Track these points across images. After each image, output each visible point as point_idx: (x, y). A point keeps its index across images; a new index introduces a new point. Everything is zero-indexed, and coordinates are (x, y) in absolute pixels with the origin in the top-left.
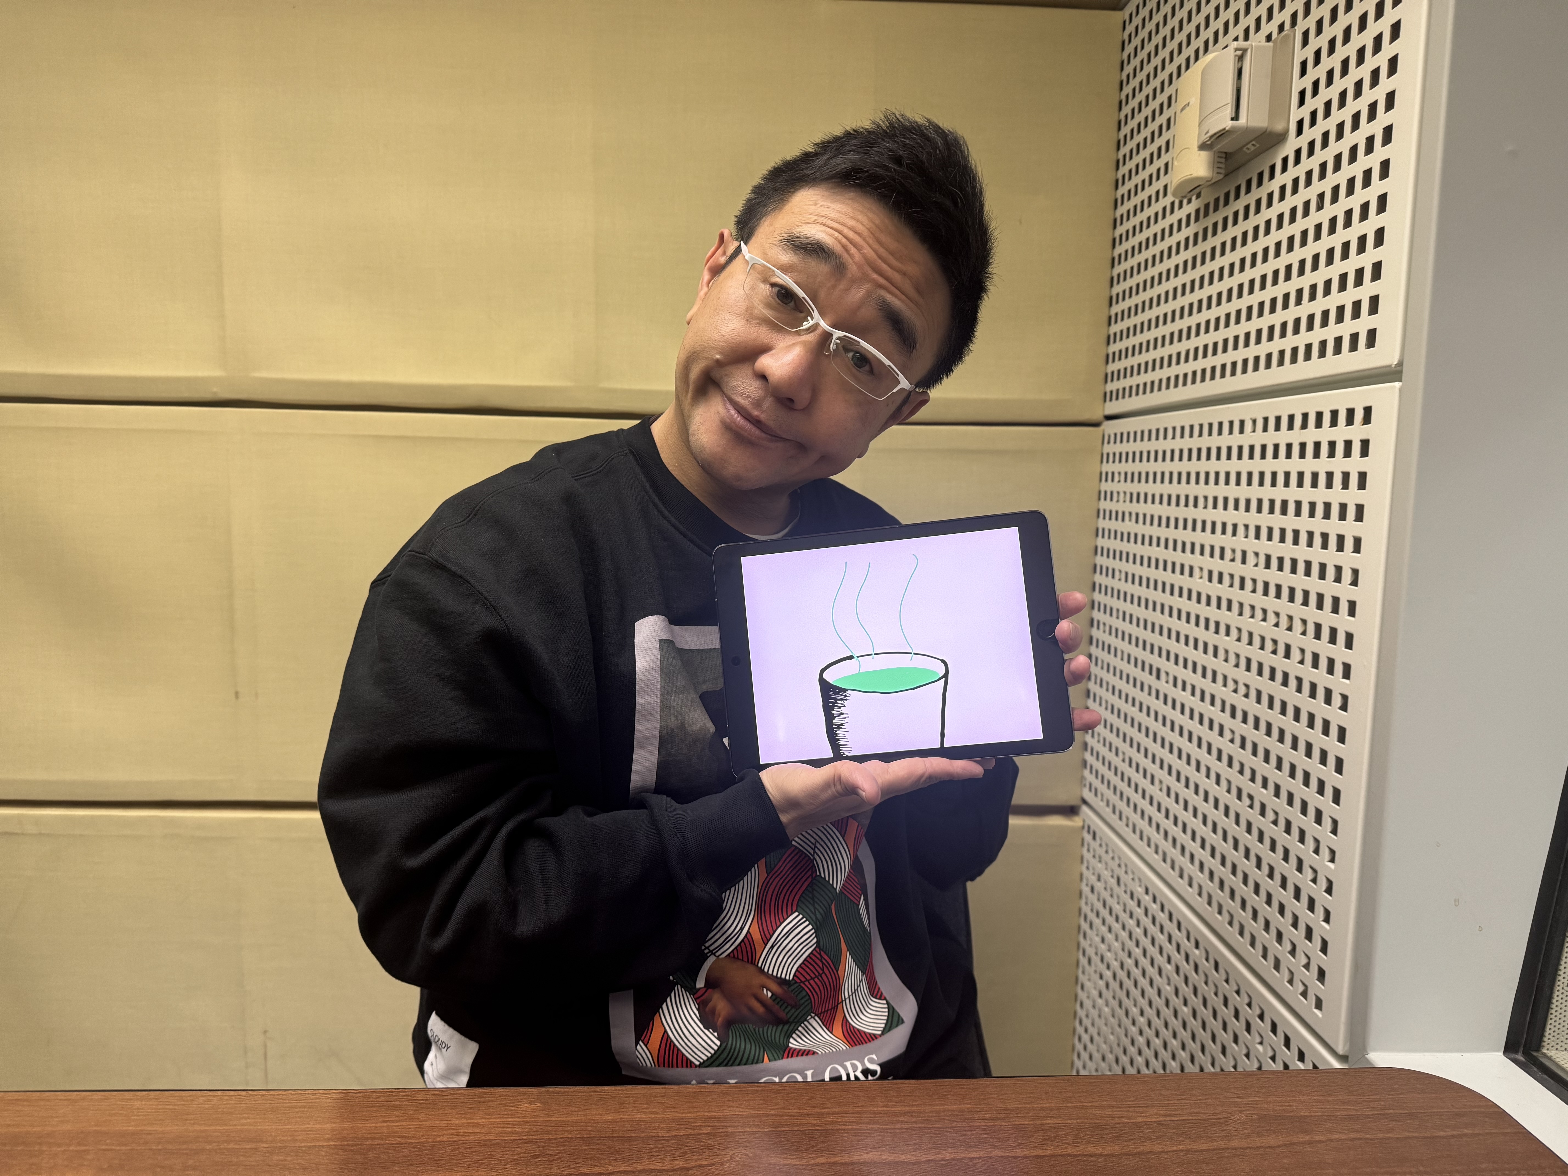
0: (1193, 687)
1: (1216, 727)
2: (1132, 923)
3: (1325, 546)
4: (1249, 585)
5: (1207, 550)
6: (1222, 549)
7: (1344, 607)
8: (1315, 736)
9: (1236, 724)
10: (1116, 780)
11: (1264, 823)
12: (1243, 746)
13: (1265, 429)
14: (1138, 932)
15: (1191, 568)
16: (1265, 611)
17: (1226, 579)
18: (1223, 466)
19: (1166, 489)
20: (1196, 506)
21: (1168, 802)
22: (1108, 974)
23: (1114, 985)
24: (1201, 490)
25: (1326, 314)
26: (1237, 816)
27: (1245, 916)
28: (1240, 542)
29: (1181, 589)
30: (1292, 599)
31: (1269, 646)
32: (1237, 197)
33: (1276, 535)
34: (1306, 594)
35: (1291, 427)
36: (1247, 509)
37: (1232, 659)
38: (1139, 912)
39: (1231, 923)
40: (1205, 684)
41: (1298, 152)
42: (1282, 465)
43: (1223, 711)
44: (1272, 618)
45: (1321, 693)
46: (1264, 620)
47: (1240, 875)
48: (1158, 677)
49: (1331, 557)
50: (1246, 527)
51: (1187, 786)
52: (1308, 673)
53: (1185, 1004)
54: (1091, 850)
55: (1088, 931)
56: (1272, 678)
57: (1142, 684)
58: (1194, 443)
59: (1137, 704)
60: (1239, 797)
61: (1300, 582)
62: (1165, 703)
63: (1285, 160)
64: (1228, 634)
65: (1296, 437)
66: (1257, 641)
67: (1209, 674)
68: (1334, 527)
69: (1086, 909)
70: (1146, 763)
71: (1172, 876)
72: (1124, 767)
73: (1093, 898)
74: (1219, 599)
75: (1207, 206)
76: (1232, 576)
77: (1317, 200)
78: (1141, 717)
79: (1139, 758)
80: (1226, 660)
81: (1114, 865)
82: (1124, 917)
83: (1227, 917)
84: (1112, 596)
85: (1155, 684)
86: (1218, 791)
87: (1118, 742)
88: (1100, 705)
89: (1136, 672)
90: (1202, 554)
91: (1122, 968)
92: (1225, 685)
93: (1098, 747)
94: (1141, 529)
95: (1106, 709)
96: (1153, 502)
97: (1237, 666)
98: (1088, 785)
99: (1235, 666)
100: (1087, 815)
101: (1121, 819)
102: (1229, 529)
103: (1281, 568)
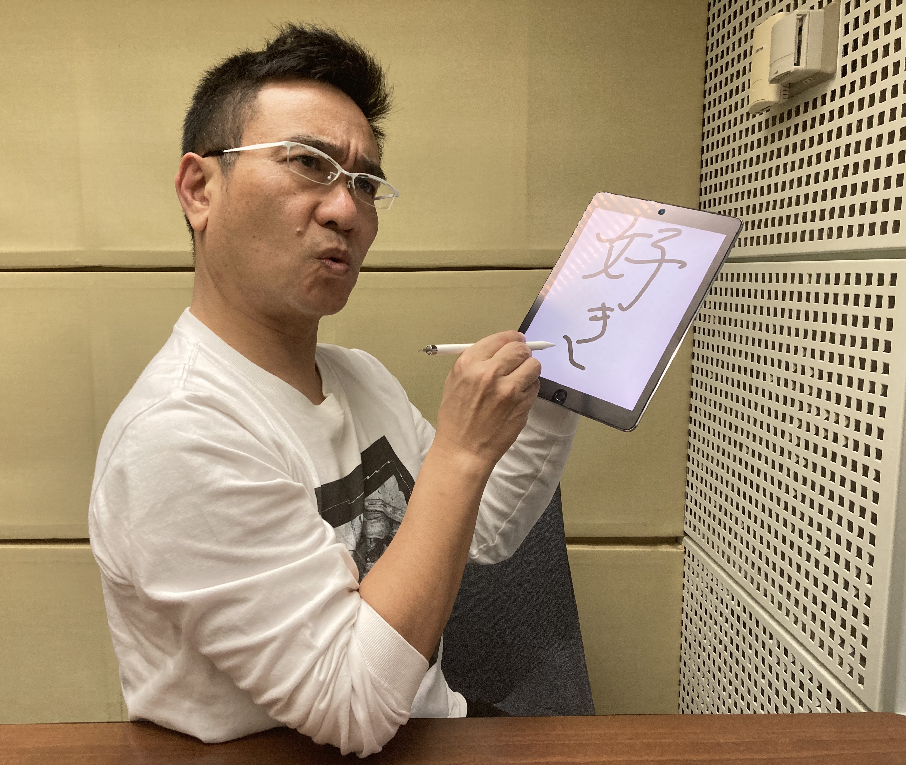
0: (767, 458)
1: (783, 487)
2: (722, 620)
3: (862, 367)
4: (807, 390)
5: (776, 363)
6: (787, 363)
7: (876, 410)
8: (857, 497)
9: (798, 485)
10: (710, 520)
11: (820, 555)
12: (803, 501)
13: (818, 282)
14: (727, 626)
15: (765, 375)
16: (818, 409)
17: (790, 384)
18: (787, 304)
19: (745, 316)
20: (767, 331)
21: (749, 538)
22: (704, 655)
23: (709, 662)
24: (771, 320)
25: (863, 206)
26: (800, 549)
27: (807, 619)
28: (800, 359)
29: (757, 389)
30: (838, 402)
31: (822, 432)
32: (797, 114)
33: (827, 356)
34: (849, 399)
35: (837, 282)
36: (805, 337)
37: (795, 441)
38: (727, 613)
39: (796, 623)
40: (776, 456)
41: (843, 88)
42: (830, 308)
43: (788, 475)
44: (824, 414)
45: (860, 468)
46: (818, 414)
47: (802, 589)
48: (741, 450)
49: (867, 375)
50: (805, 349)
51: (762, 527)
52: (851, 454)
53: (763, 678)
54: (691, 568)
55: (689, 624)
56: (824, 455)
57: (729, 454)
58: (766, 286)
59: (725, 467)
60: (801, 536)
61: (844, 390)
62: (746, 468)
63: (834, 92)
64: (792, 422)
65: (841, 289)
66: (813, 429)
67: (778, 450)
68: (869, 354)
69: (687, 609)
70: (732, 509)
71: (752, 589)
72: (715, 511)
73: (692, 602)
74: (785, 398)
75: (774, 118)
76: (794, 383)
77: (857, 125)
78: (728, 477)
79: (726, 505)
80: (791, 441)
81: (708, 579)
83: (793, 619)
84: (706, 390)
85: (739, 454)
86: (787, 532)
87: (711, 493)
88: (698, 467)
89: (724, 445)
90: (772, 365)
91: (715, 651)
92: (790, 458)
93: (696, 496)
94: (726, 343)
95: (702, 470)
96: (736, 325)
97: (798, 445)
98: (688, 523)
99: (797, 445)
100: (687, 542)
101: (713, 548)
102: (792, 349)
103: (830, 380)
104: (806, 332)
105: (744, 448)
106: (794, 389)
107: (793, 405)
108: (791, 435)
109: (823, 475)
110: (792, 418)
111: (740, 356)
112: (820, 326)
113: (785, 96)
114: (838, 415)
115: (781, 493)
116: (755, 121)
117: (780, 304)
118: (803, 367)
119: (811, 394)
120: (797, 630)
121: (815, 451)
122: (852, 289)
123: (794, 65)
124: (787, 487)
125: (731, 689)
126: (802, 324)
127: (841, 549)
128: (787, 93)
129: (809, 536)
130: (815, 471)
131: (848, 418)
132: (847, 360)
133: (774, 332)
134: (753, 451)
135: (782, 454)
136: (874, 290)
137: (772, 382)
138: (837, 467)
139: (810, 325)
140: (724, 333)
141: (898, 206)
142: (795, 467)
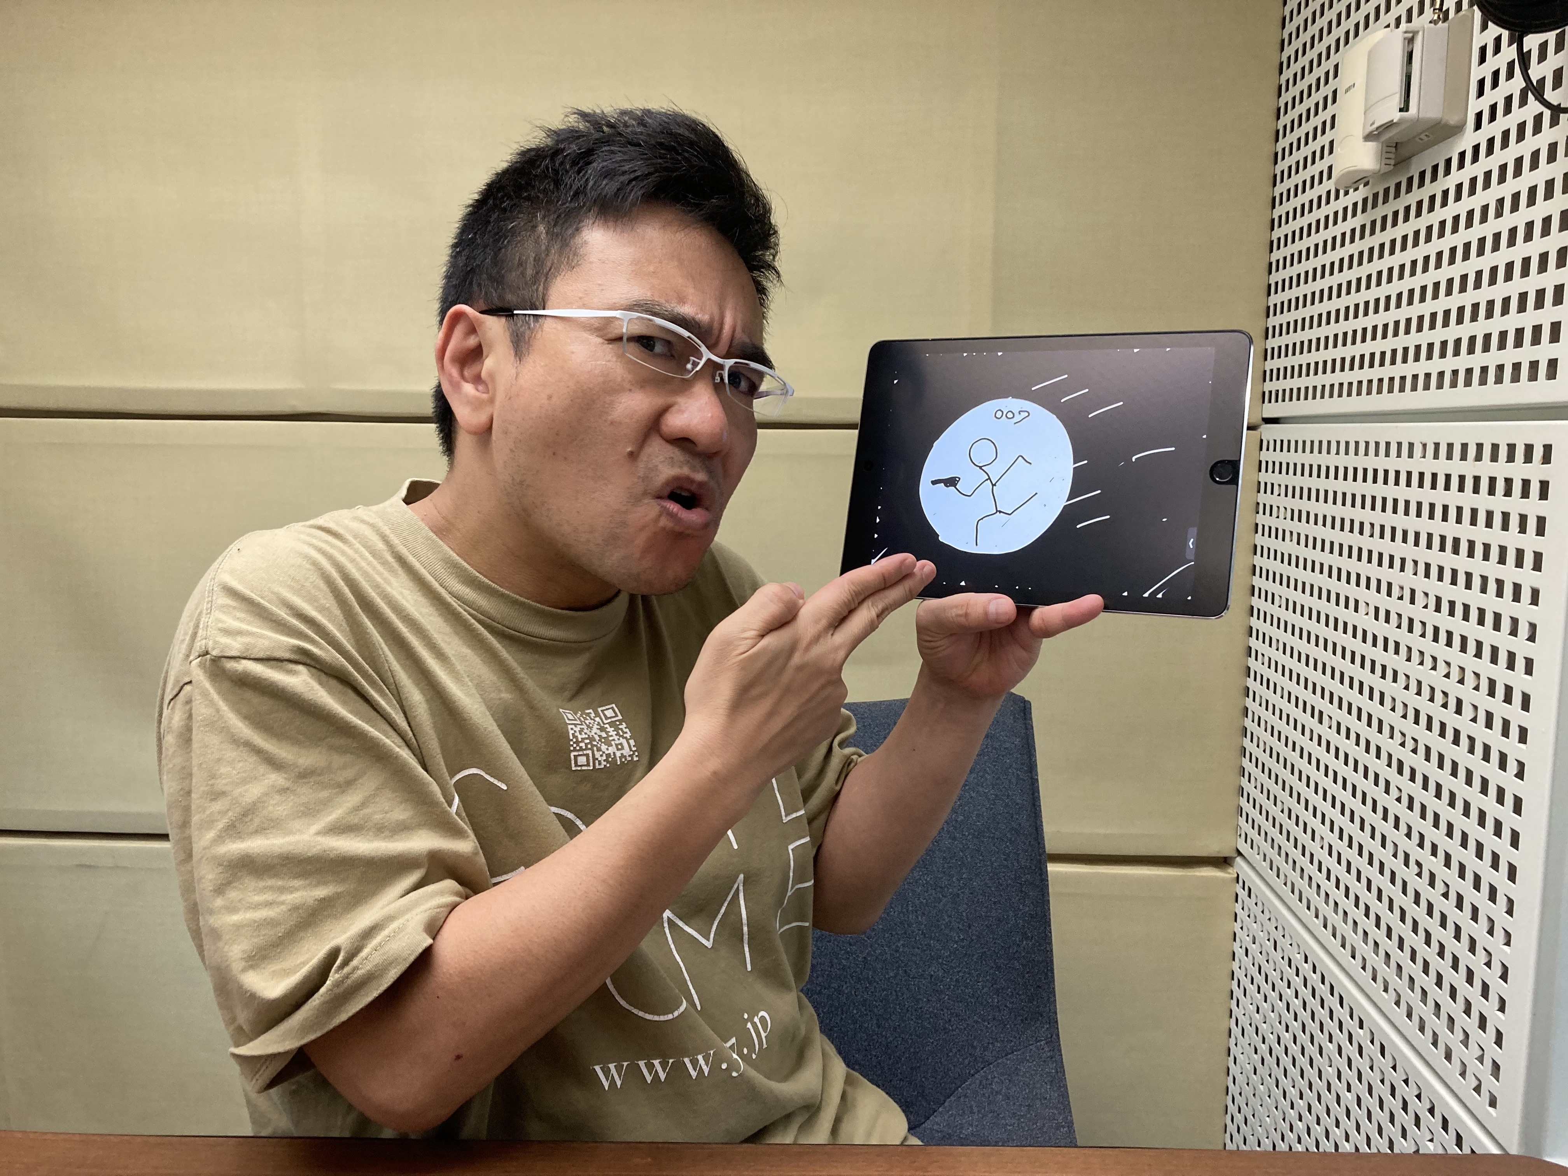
0: (1358, 736)
1: (1382, 783)
2: (1289, 993)
3: (1500, 594)
4: (1418, 628)
5: (1374, 584)
6: (1390, 585)
7: (1520, 664)
8: (1489, 804)
9: (1404, 782)
10: (1274, 833)
11: (1435, 895)
12: (1410, 807)
13: (1436, 456)
14: (1296, 1004)
15: (1357, 602)
16: (1435, 659)
17: (1394, 619)
18: (1391, 491)
19: (1329, 509)
20: (1361, 533)
21: (1330, 862)
22: (1264, 1048)
23: (1270, 1061)
24: (1366, 515)
25: (1503, 335)
26: (1405, 884)
27: (1413, 997)
28: (1407, 579)
29: (1345, 624)
30: (1463, 649)
31: (1439, 698)
32: (1409, 189)
33: (1447, 575)
34: (1479, 645)
35: (1464, 457)
36: (1417, 544)
37: (1400, 709)
38: (1297, 981)
39: (1397, 1003)
40: (1371, 734)
41: (1476, 148)
42: (1453, 498)
43: (1389, 765)
44: (1442, 668)
45: (1495, 757)
46: (1434, 668)
47: (1407, 950)
48: (1321, 722)
49: (1506, 606)
50: (1416, 562)
51: (1350, 846)
52: (1482, 734)
53: (1349, 1089)
54: (1246, 908)
55: (1242, 998)
56: (1442, 734)
57: (1303, 727)
58: (1360, 462)
59: (1297, 749)
60: (1407, 864)
61: (1472, 630)
62: (1327, 751)
63: (1462, 155)
64: (1395, 680)
65: (1470, 468)
66: (1426, 691)
67: (1375, 723)
68: (1509, 573)
69: (1239, 974)
70: (1306, 816)
71: (1334, 944)
72: (1282, 818)
73: (1247, 962)
74: (1386, 640)
75: (1376, 196)
76: (1400, 616)
77: (1496, 206)
78: (1301, 764)
79: (1298, 809)
80: (1393, 709)
81: (1271, 926)
82: (1281, 986)
83: (1392, 996)
84: (1272, 625)
85: (1318, 729)
86: (1383, 855)
87: (1276, 790)
88: (1258, 746)
89: (1297, 713)
90: (1368, 587)
91: (1279, 1043)
92: (1392, 737)
93: (1255, 793)
94: (1302, 552)
95: (1264, 751)
96: (1316, 523)
97: (1404, 716)
98: (1243, 836)
99: (1402, 717)
100: (1242, 868)
101: (1278, 876)
102: (1397, 563)
103: (1452, 613)
104: (1417, 535)
105: (1325, 718)
106: (1399, 627)
107: (1397, 652)
108: (1394, 699)
109: (1441, 766)
110: (1395, 673)
111: (1321, 572)
112: (1437, 527)
113: (1388, 162)
114: (1462, 669)
115: (1377, 793)
116: (1346, 201)
117: (1379, 490)
118: (1413, 592)
119: (1423, 635)
120: (1399, 1015)
121: (1429, 728)
122: (1486, 469)
123: (1401, 110)
124: (1387, 783)
125: (1301, 1104)
126: (1412, 523)
127: (1466, 887)
128: (1392, 156)
129: (1419, 864)
130: (1428, 759)
131: (1477, 675)
132: (1476, 582)
133: (1372, 536)
134: (1339, 724)
135: (1380, 731)
136: (1518, 471)
137: (1367, 614)
138: (1460, 754)
139: (1424, 525)
140: (1299, 534)
141: (1555, 337)
142: (1399, 753)
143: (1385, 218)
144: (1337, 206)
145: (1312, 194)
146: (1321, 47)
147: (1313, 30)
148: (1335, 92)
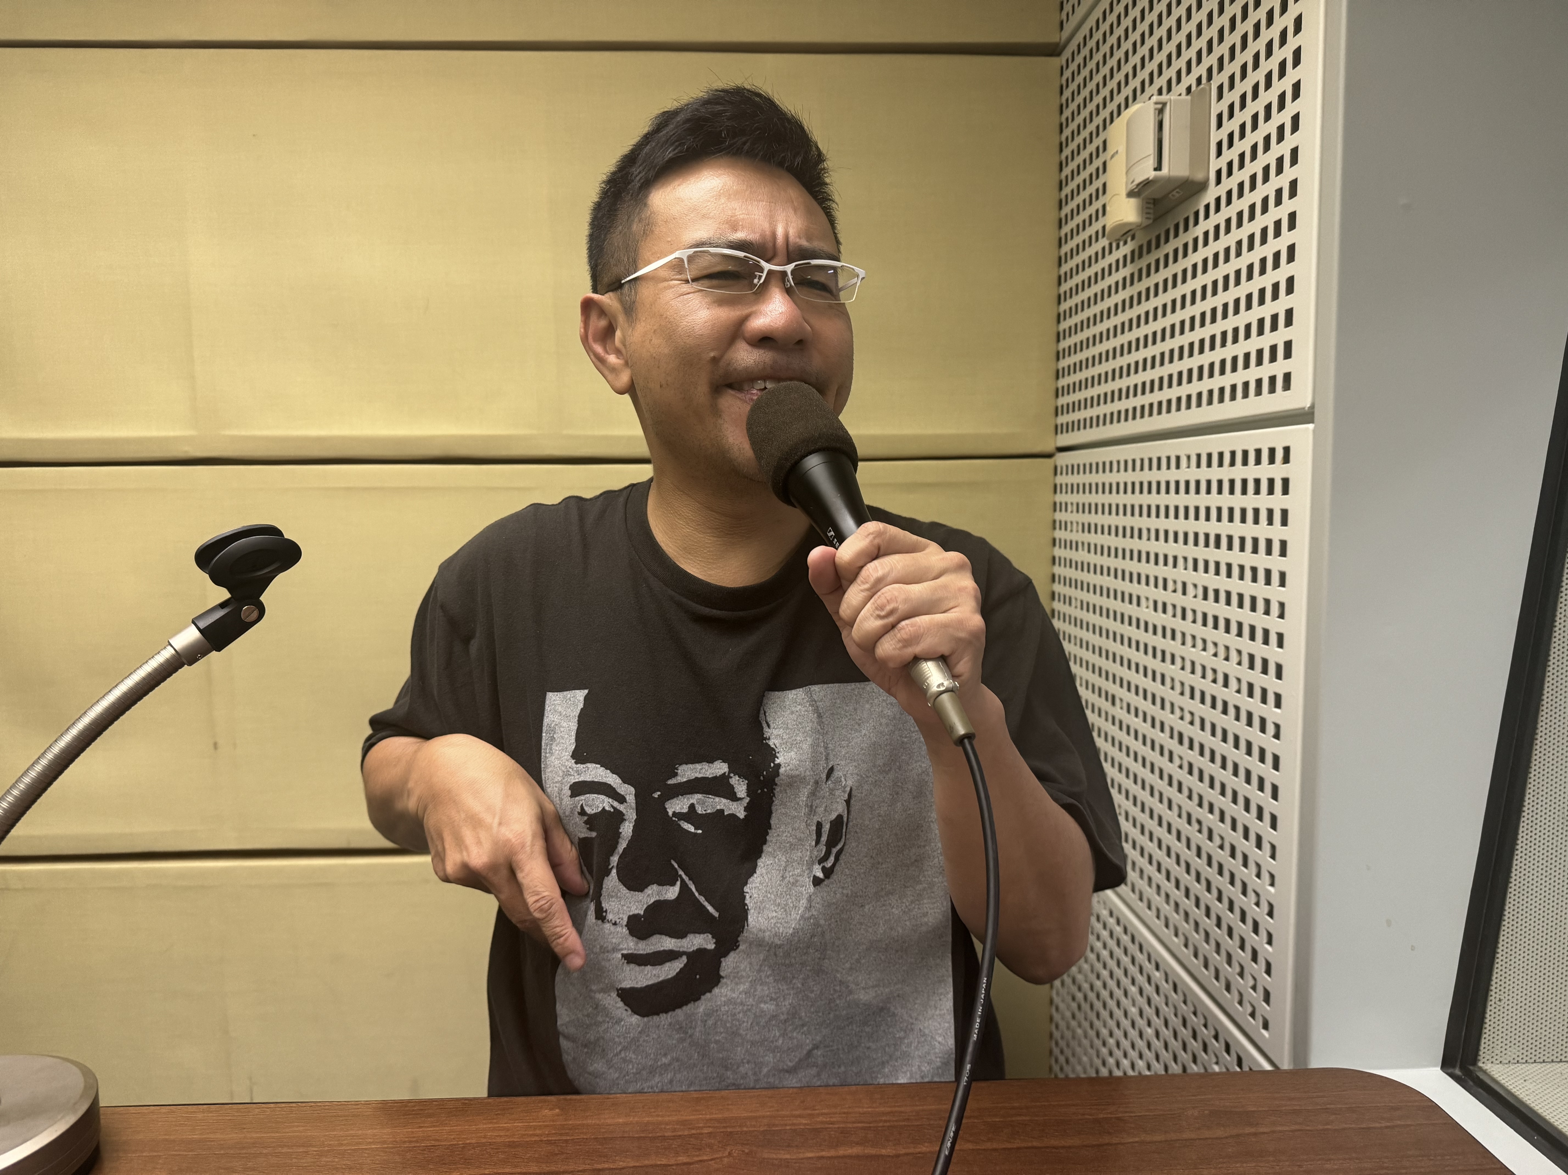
1: (1166, 753)
2: (1099, 945)
3: (1254, 579)
4: (1189, 615)
5: (1152, 581)
6: (1165, 580)
7: (1273, 639)
8: (1252, 763)
9: (1184, 751)
11: (1213, 848)
12: (1190, 773)
13: (1198, 465)
15: (1139, 598)
16: (1204, 641)
17: (1170, 609)
18: (1163, 500)
19: (1114, 520)
20: (1140, 537)
24: (1143, 522)
25: (1247, 357)
26: (1188, 840)
28: (1181, 574)
29: (1130, 618)
30: (1227, 631)
31: (1210, 675)
32: (1167, 240)
33: (1212, 568)
34: (1240, 625)
35: (1221, 464)
36: (1186, 542)
37: (1178, 687)
39: (1186, 945)
40: (1155, 711)
41: (1218, 200)
42: (1214, 500)
44: (1211, 648)
45: (1256, 722)
46: (1204, 649)
48: (1114, 703)
49: (1260, 590)
50: (1185, 559)
51: (1143, 811)
52: (1245, 702)
53: (1149, 1025)
56: (1214, 706)
57: (1100, 710)
60: (1189, 822)
61: (1234, 613)
62: (1121, 729)
63: (1207, 207)
64: (1173, 663)
65: (1225, 473)
66: (1198, 669)
67: (1158, 701)
68: (1261, 561)
74: (1164, 628)
75: (1141, 248)
76: (1174, 606)
77: (1236, 247)
80: (1172, 688)
83: (1182, 939)
84: (1070, 624)
86: (1170, 816)
90: (1147, 584)
92: (1172, 712)
96: (1103, 533)
97: (1182, 694)
102: (1170, 561)
103: (1217, 600)
104: (1186, 535)
105: (1118, 701)
106: (1174, 616)
107: (1173, 638)
108: (1173, 680)
109: (1213, 734)
110: (1173, 656)
111: (1109, 575)
112: (1202, 527)
113: (1148, 216)
114: (1227, 648)
115: (1162, 762)
116: (1118, 254)
117: (1153, 499)
118: (1184, 585)
119: (1194, 622)
120: (1186, 954)
121: (1203, 701)
122: (1239, 472)
123: (1155, 169)
124: (1171, 753)
125: (1111, 1041)
126: (1181, 525)
127: (1236, 837)
128: (1151, 211)
129: (1199, 822)
130: (1203, 728)
131: (1239, 652)
132: (1236, 571)
133: (1149, 539)
134: (1129, 705)
135: (1163, 708)
136: (1265, 471)
137: (1147, 607)
138: (1227, 722)
139: (1192, 526)
140: (1091, 543)
142: (1179, 726)
143: (1149, 266)
144: (1111, 259)
145: (1090, 251)
146: (1091, 127)
147: (1085, 113)
148: (1105, 164)
